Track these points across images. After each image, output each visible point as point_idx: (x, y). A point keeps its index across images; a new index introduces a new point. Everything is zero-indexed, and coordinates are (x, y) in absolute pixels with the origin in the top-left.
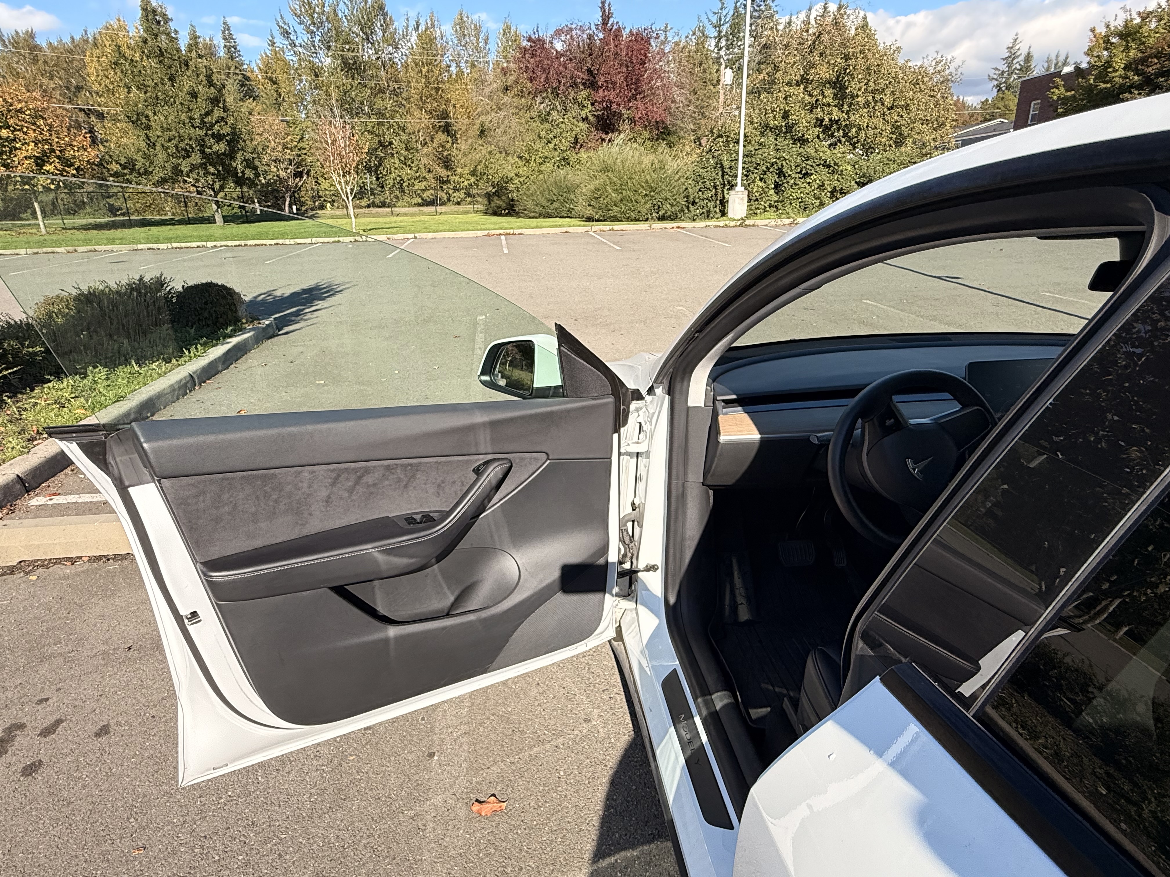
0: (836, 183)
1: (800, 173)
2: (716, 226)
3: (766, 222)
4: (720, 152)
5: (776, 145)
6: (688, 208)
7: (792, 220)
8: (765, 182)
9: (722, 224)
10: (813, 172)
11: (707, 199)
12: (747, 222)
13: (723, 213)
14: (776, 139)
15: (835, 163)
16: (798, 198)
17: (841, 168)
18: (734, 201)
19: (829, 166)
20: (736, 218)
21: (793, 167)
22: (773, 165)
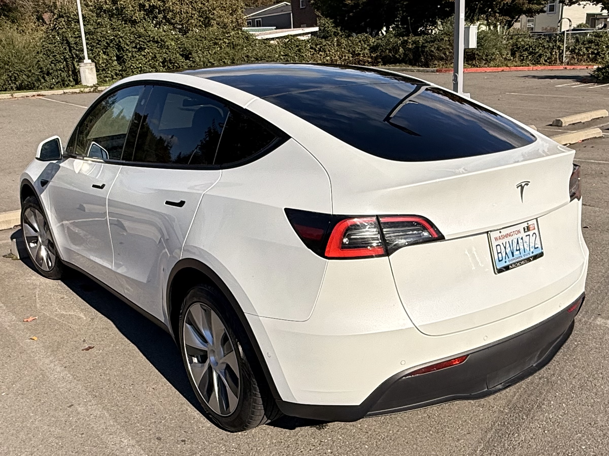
0: (165, 56)
1: (135, 47)
2: (73, 93)
4: (64, 30)
5: (112, 24)
6: (44, 78)
8: (108, 55)
9: (77, 90)
10: (145, 46)
11: (60, 70)
12: (100, 88)
13: (77, 82)
14: (110, 20)
15: (161, 40)
16: (138, 68)
17: (167, 43)
18: (84, 72)
19: (157, 42)
20: (89, 85)
21: (129, 43)
22: (111, 41)
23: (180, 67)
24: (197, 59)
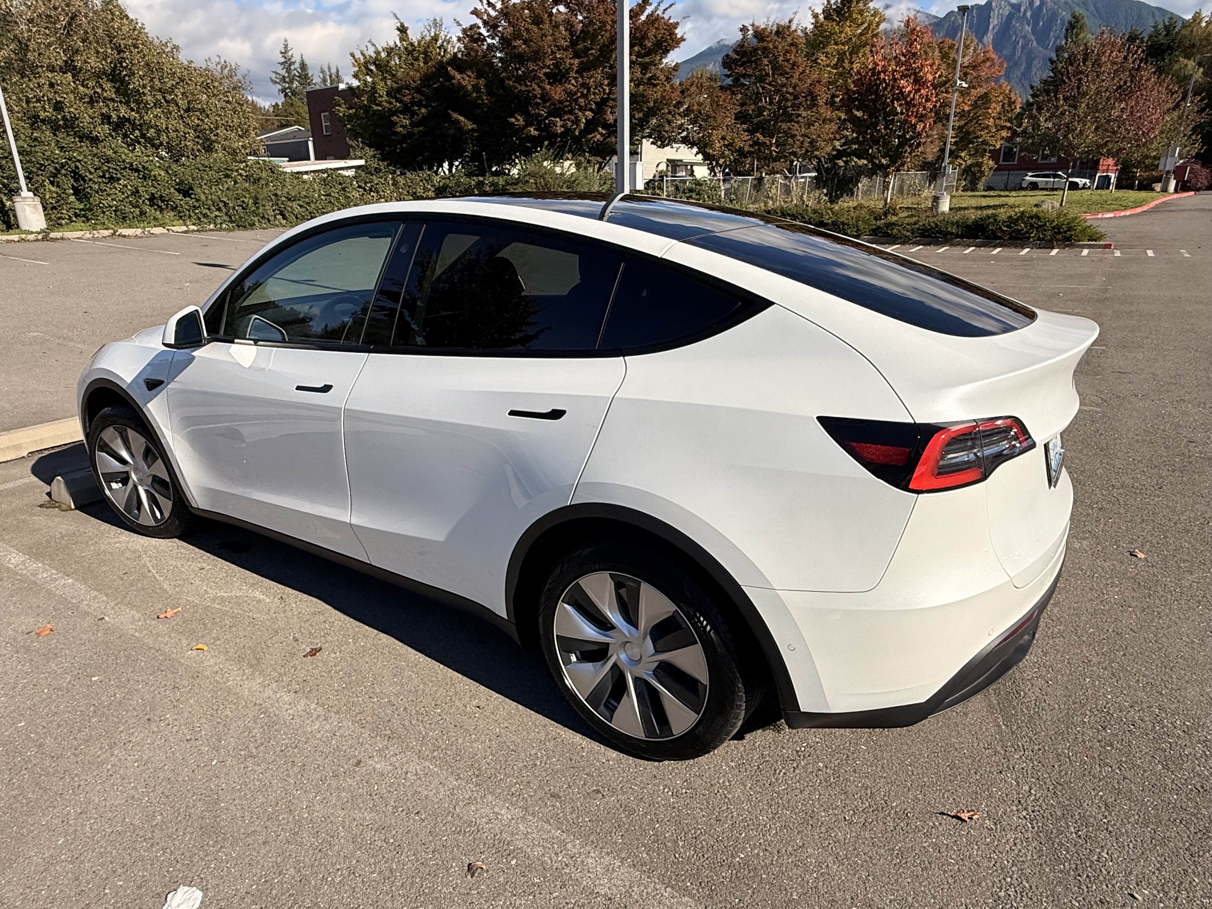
1: (103, 176)
2: (8, 241)
3: (79, 234)
7: (112, 231)
8: (58, 186)
9: (15, 238)
10: (119, 176)
12: (52, 235)
14: (55, 135)
15: (143, 167)
16: (111, 207)
17: (153, 173)
18: (23, 210)
19: (137, 170)
20: (34, 230)
21: (93, 170)
22: (63, 166)
23: (177, 207)
24: (203, 197)
